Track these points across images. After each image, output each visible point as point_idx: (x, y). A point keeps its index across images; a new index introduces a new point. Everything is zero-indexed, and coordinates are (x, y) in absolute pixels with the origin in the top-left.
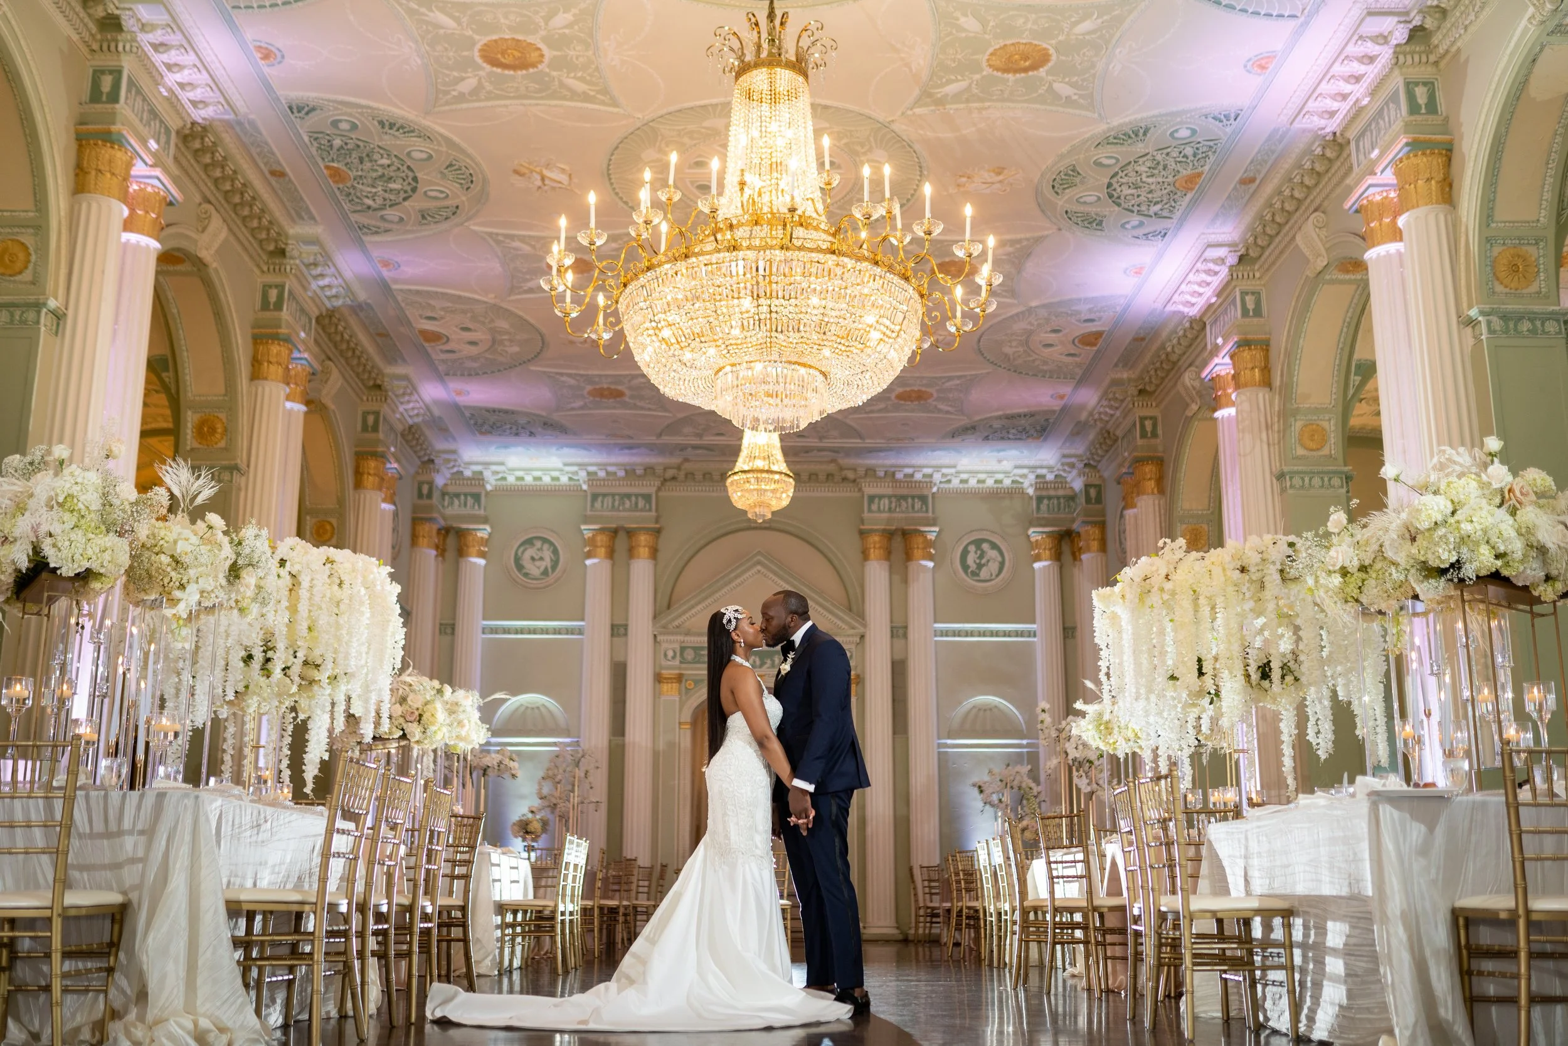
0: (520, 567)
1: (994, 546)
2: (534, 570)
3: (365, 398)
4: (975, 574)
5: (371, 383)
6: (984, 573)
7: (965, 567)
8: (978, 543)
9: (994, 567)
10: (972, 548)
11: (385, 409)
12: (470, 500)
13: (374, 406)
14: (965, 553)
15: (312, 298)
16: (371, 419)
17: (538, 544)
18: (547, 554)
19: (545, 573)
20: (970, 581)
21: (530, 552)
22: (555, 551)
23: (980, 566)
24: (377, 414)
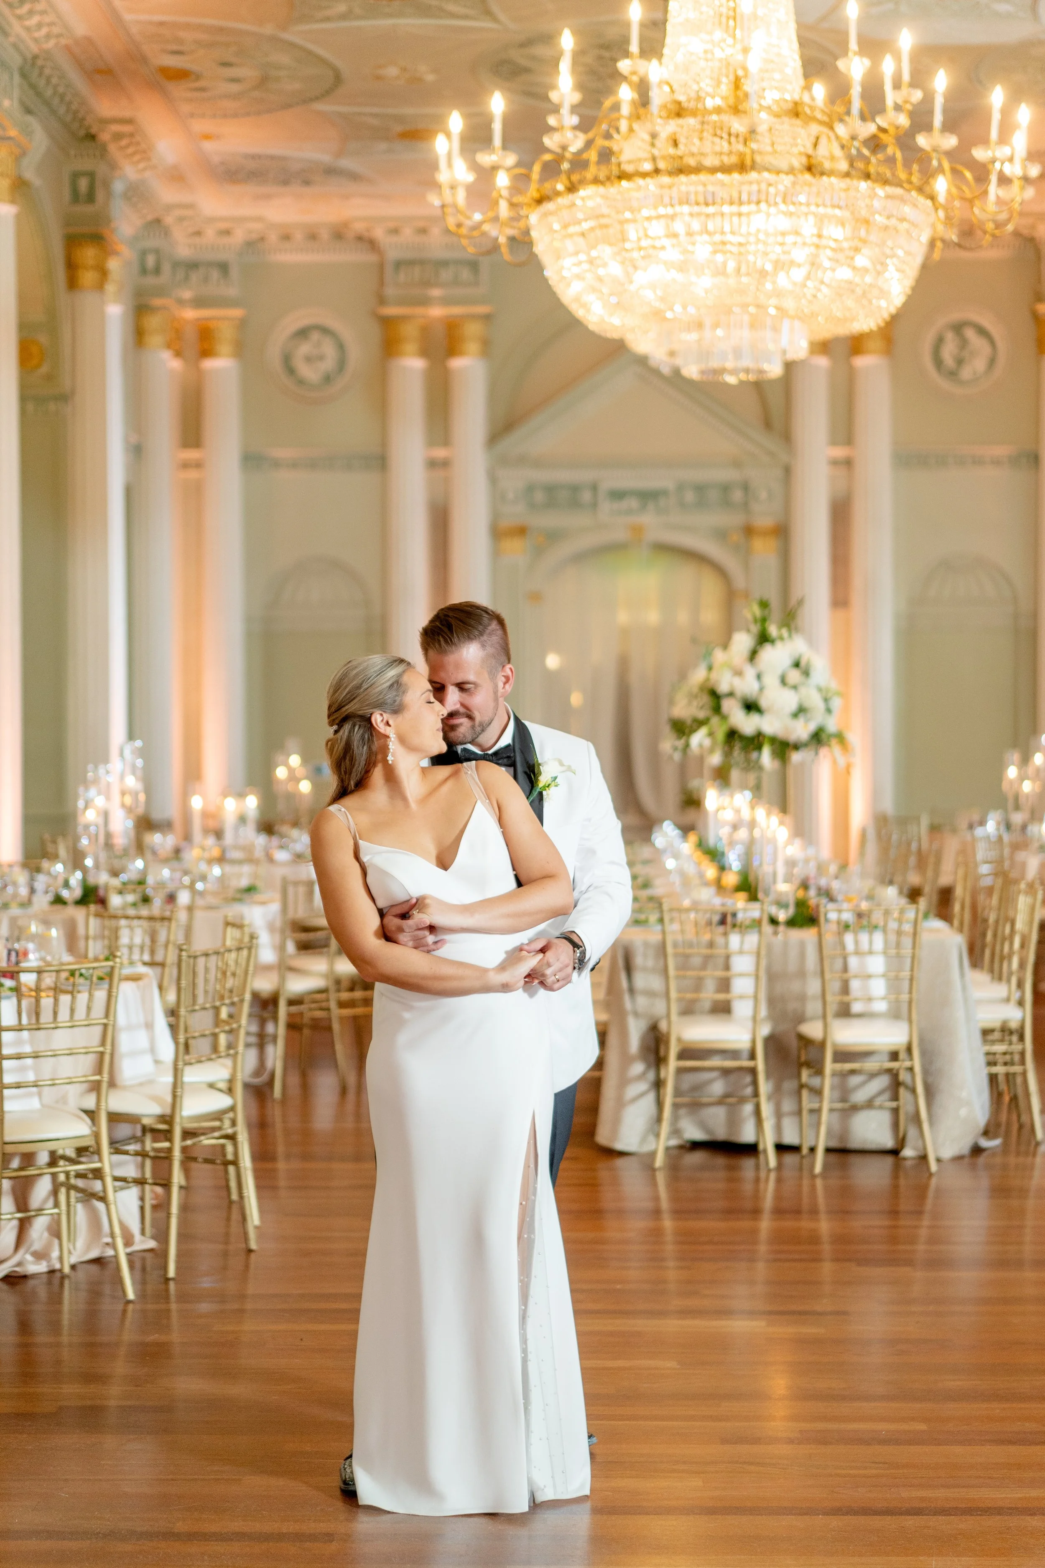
0: (290, 370)
1: (982, 332)
2: (309, 373)
3: (72, 152)
4: (952, 375)
5: (82, 133)
6: (966, 373)
7: (938, 362)
8: (958, 328)
9: (979, 364)
10: (950, 336)
11: (101, 169)
12: (215, 274)
13: (86, 165)
14: (939, 342)
15: (15, 46)
16: (83, 184)
17: (315, 336)
18: (329, 350)
19: (328, 379)
20: (944, 384)
21: (304, 349)
22: (341, 347)
23: (960, 362)
24: (91, 175)
